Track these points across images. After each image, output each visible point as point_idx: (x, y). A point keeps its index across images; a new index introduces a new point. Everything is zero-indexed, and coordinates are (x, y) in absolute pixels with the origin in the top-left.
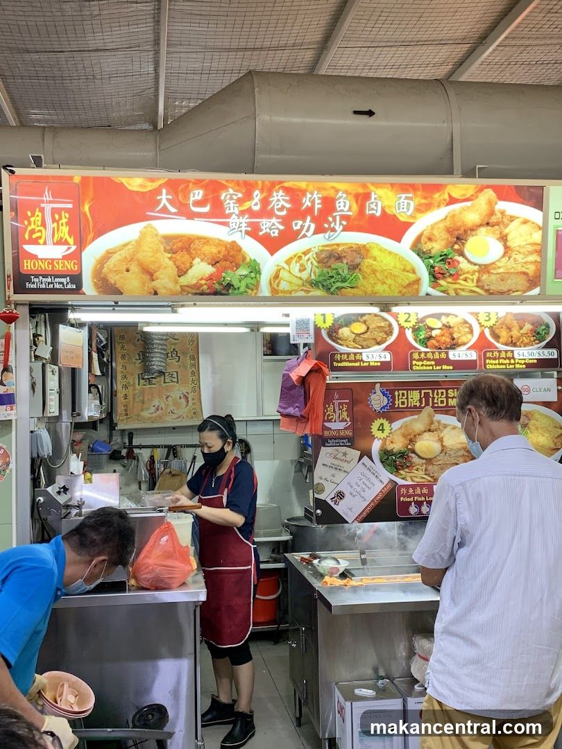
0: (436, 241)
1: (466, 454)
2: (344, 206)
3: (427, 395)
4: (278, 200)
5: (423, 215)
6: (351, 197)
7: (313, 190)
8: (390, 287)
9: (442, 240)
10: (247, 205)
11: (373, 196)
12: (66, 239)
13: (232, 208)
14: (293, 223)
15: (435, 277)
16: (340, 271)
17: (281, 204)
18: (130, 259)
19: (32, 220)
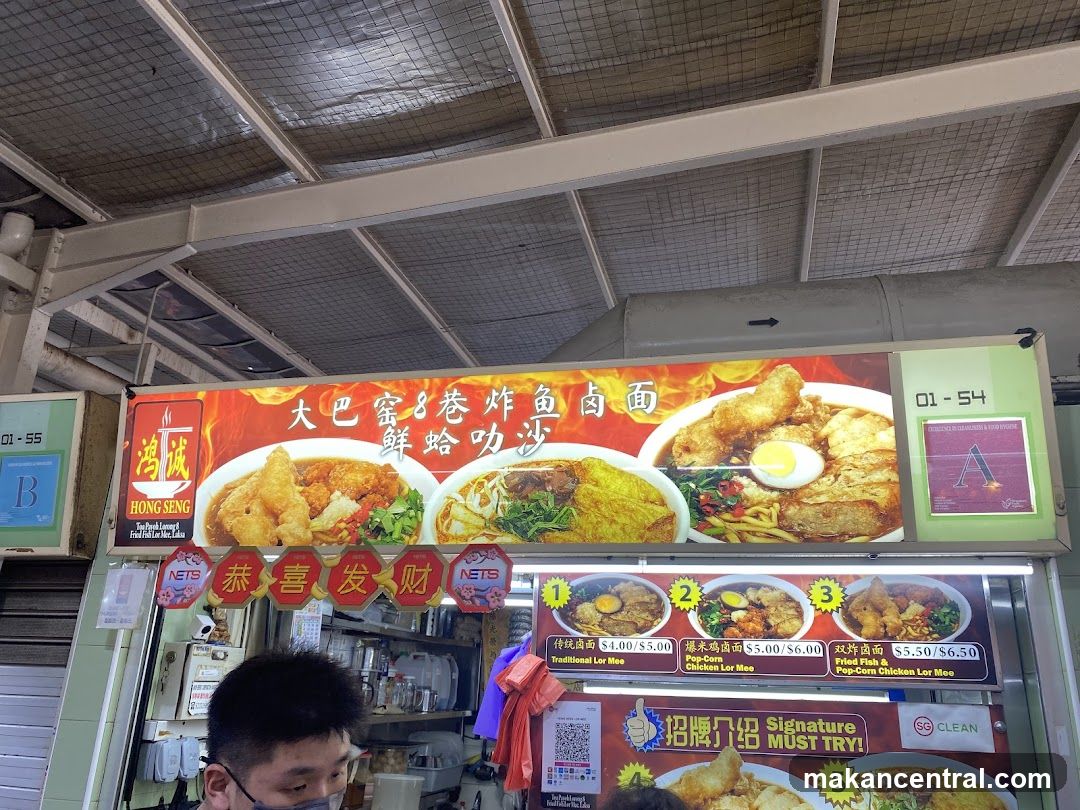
0: (698, 452)
2: (547, 406)
3: (723, 726)
4: (452, 403)
5: (672, 411)
6: (556, 392)
7: (500, 386)
8: (623, 529)
9: (710, 449)
10: (408, 413)
11: (591, 388)
12: (180, 474)
13: (387, 419)
14: (472, 434)
15: (701, 511)
16: (542, 504)
17: (455, 408)
18: (253, 496)
19: (146, 449)
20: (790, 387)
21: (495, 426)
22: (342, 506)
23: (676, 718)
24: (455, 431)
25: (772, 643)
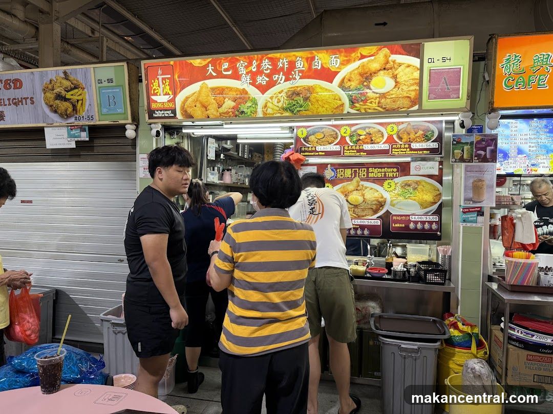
0: (353, 81)
1: (377, 203)
2: (300, 65)
3: (355, 172)
4: (265, 65)
5: (345, 66)
6: (304, 60)
7: (283, 58)
8: (326, 109)
9: (357, 80)
10: (250, 68)
11: (316, 58)
12: (168, 92)
13: (242, 71)
14: (273, 76)
15: (353, 102)
16: (299, 101)
17: (267, 67)
18: (196, 101)
19: (154, 84)
20: (386, 56)
21: (281, 73)
22: (229, 104)
23: (340, 170)
24: (268, 76)
25: (372, 145)
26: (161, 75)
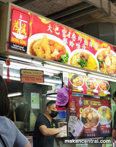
1: (96, 119)
2: (86, 42)
4: (74, 36)
5: (99, 49)
8: (92, 68)
9: (102, 57)
10: (67, 35)
11: (91, 41)
12: (24, 34)
13: (64, 35)
14: (76, 44)
18: (40, 45)
20: (109, 50)
21: (79, 43)
22: (56, 53)
26: (21, 19)
